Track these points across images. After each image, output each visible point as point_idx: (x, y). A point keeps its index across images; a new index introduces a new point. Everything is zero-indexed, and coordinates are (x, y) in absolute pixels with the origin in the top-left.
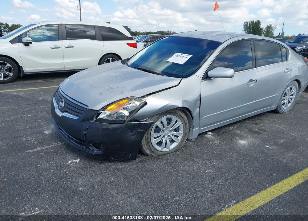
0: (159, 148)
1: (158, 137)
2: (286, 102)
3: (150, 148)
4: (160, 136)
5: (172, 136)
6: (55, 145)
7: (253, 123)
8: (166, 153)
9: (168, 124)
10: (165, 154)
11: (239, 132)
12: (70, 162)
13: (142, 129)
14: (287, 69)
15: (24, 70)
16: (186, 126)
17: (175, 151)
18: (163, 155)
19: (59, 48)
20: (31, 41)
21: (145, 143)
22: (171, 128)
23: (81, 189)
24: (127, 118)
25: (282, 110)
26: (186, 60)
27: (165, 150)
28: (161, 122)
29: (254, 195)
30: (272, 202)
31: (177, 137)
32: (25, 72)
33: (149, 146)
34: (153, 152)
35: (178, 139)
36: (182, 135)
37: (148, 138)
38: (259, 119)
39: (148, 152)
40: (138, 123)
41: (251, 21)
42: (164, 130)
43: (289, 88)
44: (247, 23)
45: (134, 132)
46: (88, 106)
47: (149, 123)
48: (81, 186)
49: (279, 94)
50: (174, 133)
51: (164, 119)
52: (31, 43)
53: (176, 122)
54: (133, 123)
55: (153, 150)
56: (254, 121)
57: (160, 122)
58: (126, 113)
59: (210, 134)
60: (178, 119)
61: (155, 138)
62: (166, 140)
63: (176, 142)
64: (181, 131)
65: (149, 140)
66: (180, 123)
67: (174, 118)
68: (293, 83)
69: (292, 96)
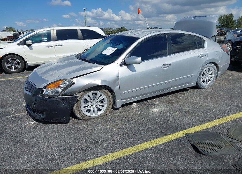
0: (88, 114)
1: (87, 106)
2: (206, 80)
3: (81, 114)
4: (89, 106)
5: (98, 106)
6: (25, 113)
7: (174, 97)
8: (95, 117)
9: (94, 97)
10: (93, 118)
11: (158, 103)
12: (28, 123)
13: (70, 101)
14: (201, 54)
15: (28, 63)
16: (109, 98)
17: (102, 116)
18: (92, 119)
19: (52, 46)
20: (32, 43)
21: (76, 110)
22: (97, 100)
23: (25, 139)
24: (60, 93)
25: (202, 86)
26: (113, 52)
27: (94, 115)
28: (89, 96)
29: (136, 145)
30: (146, 150)
31: (103, 106)
32: (29, 65)
33: (80, 113)
34: (84, 117)
35: (104, 108)
36: (106, 105)
37: (79, 107)
38: (181, 94)
39: (80, 117)
40: (68, 96)
41: (225, 15)
42: (92, 102)
43: (207, 69)
44: (221, 16)
45: (66, 103)
46: (36, 86)
47: (75, 97)
48: (26, 138)
49: (195, 74)
50: (100, 103)
51: (90, 93)
52: (32, 44)
53: (101, 96)
54: (64, 96)
55: (84, 115)
56: (176, 95)
57: (87, 96)
58: (60, 90)
59: (135, 105)
60: (102, 93)
61: (84, 107)
62: (94, 109)
63: (102, 110)
64: (106, 102)
65: (79, 109)
66: (103, 96)
67: (99, 93)
68: (209, 65)
69: (211, 75)
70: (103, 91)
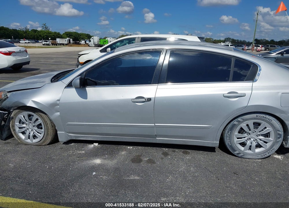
1: (22, 128)
5: (34, 131)
8: (29, 144)
22: (34, 124)
25: (237, 152)
27: (29, 141)
28: (24, 117)
31: (40, 133)
33: (15, 133)
35: (40, 136)
36: (43, 133)
43: (249, 123)
49: (214, 125)
51: (25, 114)
60: (38, 117)
61: (19, 128)
63: (38, 138)
64: (43, 130)
67: (35, 116)
68: (257, 116)
69: (265, 137)
70: (39, 114)
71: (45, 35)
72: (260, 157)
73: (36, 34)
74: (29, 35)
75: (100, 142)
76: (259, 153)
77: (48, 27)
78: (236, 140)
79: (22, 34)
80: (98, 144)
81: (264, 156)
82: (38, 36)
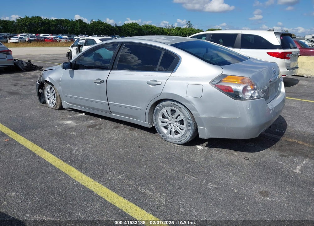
1: (48, 96)
27: (50, 105)
42: (50, 93)
43: (168, 109)
53: (53, 91)
63: (54, 104)
67: (53, 88)
68: (171, 103)
69: (181, 124)
71: (187, 32)
72: (177, 142)
73: (179, 32)
74: (172, 33)
75: (87, 113)
76: (177, 139)
77: (192, 25)
78: (160, 123)
79: (167, 32)
80: (85, 114)
81: (180, 142)
82: (181, 34)
